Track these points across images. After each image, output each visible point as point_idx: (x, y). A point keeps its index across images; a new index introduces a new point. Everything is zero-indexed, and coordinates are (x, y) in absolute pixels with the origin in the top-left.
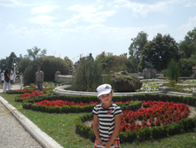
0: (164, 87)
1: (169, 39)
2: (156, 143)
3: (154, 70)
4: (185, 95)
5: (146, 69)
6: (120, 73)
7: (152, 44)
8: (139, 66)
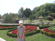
0: (30, 22)
1: (29, 9)
2: (31, 36)
3: (26, 18)
4: (35, 24)
5: (24, 17)
6: (17, 18)
7: (25, 11)
8: (21, 16)
